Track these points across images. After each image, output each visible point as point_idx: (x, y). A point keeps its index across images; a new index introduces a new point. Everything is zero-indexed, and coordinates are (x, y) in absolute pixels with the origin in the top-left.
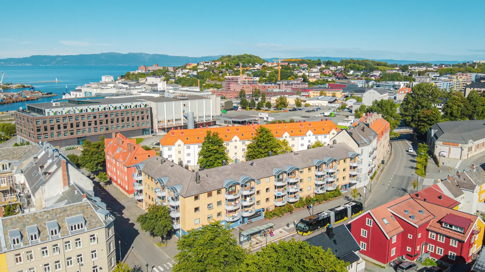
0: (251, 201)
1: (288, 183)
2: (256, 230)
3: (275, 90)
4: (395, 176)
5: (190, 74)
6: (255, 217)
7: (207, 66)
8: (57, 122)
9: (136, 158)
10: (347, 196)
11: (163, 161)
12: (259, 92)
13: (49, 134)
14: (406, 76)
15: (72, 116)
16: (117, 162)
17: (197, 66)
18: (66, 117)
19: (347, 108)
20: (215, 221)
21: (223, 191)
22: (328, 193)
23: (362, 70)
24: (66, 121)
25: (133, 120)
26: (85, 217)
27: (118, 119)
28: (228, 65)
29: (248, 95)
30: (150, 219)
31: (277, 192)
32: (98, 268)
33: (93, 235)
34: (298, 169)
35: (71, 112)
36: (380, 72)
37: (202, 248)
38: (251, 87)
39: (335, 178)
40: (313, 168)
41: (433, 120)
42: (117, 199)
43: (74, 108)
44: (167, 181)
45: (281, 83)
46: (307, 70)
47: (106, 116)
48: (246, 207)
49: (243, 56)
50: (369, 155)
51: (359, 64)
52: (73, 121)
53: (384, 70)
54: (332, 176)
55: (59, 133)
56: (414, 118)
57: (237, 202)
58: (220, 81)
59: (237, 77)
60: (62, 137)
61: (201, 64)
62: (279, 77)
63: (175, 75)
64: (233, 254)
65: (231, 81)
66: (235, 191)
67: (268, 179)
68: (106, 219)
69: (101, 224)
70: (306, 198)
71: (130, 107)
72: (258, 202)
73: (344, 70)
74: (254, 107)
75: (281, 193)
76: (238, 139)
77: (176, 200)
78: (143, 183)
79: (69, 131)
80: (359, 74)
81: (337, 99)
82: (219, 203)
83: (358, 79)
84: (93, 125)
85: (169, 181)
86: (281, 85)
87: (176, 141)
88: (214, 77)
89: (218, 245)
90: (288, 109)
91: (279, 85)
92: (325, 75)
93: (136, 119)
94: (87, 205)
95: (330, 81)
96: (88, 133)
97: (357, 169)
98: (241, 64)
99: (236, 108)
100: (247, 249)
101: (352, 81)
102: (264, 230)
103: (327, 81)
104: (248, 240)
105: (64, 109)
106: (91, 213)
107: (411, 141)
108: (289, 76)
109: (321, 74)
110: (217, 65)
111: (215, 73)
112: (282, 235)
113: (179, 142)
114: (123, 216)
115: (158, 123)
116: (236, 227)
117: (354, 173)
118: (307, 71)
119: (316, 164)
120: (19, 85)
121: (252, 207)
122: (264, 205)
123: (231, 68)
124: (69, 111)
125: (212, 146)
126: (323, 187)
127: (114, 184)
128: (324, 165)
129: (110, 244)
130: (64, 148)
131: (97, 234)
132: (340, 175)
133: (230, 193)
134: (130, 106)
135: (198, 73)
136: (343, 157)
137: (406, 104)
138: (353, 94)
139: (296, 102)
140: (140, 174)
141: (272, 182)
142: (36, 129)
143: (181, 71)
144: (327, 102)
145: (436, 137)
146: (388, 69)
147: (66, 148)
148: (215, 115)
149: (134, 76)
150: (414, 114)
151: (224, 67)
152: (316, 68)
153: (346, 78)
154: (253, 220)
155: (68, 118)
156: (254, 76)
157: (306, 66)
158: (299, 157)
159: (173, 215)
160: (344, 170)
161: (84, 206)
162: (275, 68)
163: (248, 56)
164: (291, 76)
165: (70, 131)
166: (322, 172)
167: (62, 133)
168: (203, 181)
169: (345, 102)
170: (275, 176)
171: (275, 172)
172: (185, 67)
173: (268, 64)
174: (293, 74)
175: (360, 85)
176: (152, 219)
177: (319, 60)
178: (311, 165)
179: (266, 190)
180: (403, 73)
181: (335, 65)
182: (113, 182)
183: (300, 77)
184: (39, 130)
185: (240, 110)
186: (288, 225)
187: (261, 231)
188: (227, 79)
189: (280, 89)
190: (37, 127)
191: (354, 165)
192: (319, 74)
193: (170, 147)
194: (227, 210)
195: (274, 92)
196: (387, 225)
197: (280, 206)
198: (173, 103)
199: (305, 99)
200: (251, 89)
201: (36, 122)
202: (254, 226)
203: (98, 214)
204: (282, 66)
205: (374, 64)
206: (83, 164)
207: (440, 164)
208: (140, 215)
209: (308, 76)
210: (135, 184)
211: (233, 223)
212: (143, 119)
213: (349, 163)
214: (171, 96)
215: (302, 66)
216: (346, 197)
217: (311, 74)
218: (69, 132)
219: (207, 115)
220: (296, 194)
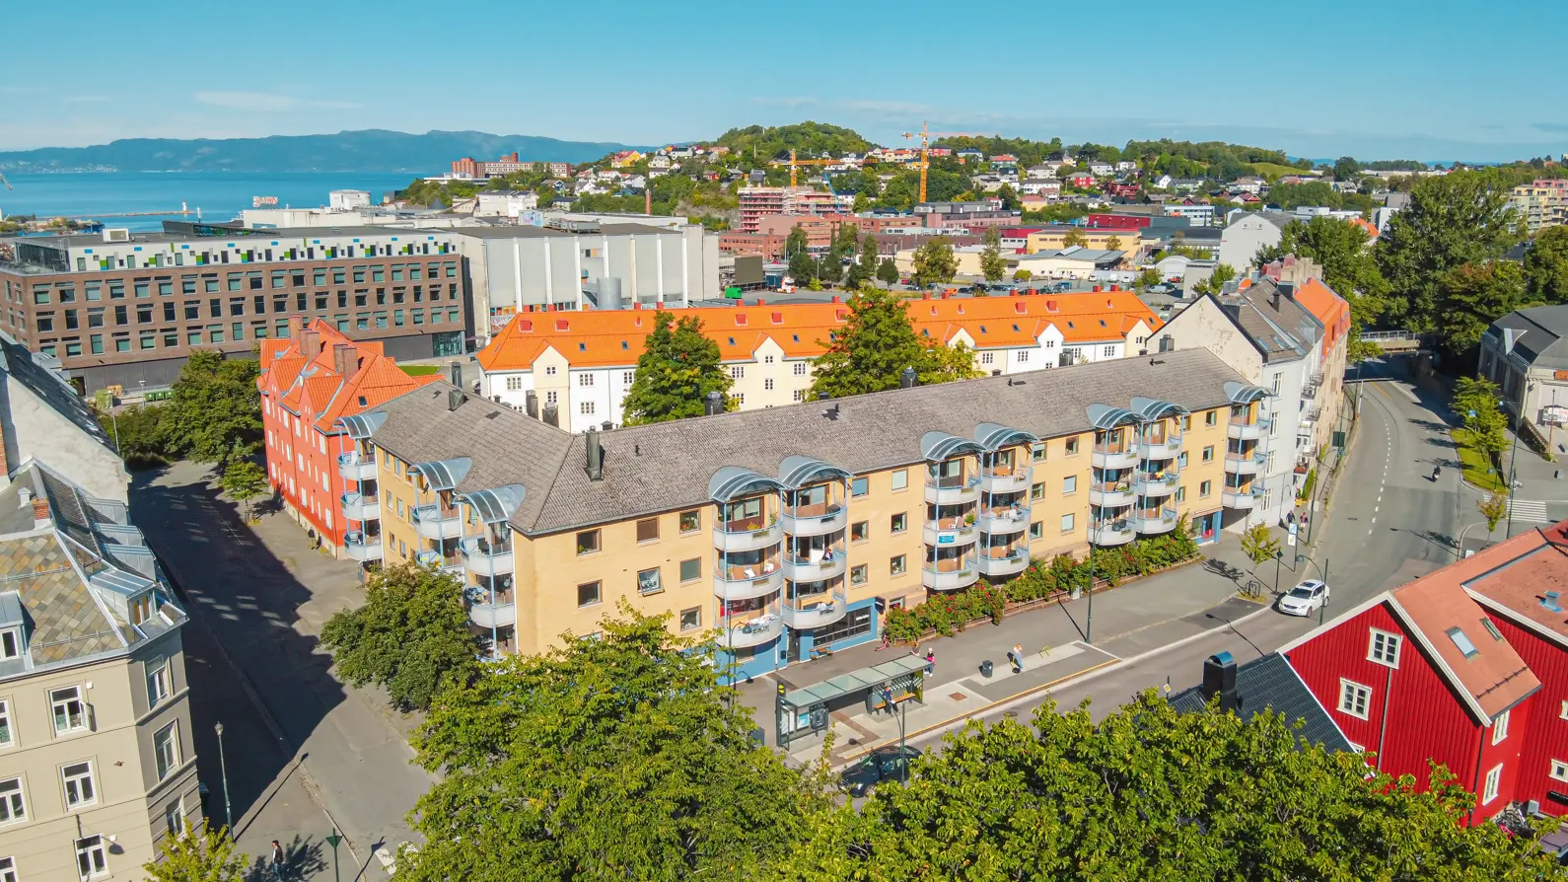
0: (828, 566)
1: (985, 496)
2: (850, 683)
3: (908, 231)
4: (1390, 490)
5: (623, 184)
6: (845, 634)
7: (680, 160)
8: (113, 296)
9: (362, 400)
10: (1218, 559)
11: (459, 396)
12: (854, 236)
13: (85, 340)
14: (1349, 194)
15: (169, 278)
16: (297, 421)
17: (645, 162)
18: (148, 279)
19: (1163, 284)
20: (638, 616)
21: (709, 514)
22: (1145, 544)
23: (1200, 176)
24: (147, 294)
25: (398, 298)
26: (32, 604)
27: (342, 295)
28: (751, 155)
29: (816, 250)
30: (374, 631)
31: (937, 534)
32: (103, 846)
33: (72, 692)
34: (1024, 440)
35: (165, 261)
36: (1259, 183)
37: (549, 760)
38: (828, 224)
39: (1172, 482)
40: (1087, 441)
41: (1498, 302)
42: (287, 564)
43: (178, 247)
44: (462, 473)
45: (930, 210)
46: (1016, 173)
47: (298, 280)
48: (805, 588)
49: (799, 128)
50: (1298, 398)
51: (1190, 156)
52: (173, 293)
53: (1274, 177)
54: (1159, 474)
55: (121, 338)
56: (1418, 300)
57: (769, 566)
58: (725, 207)
59: (778, 190)
60: (132, 352)
61: (659, 154)
62: (923, 194)
63: (572, 189)
64: (728, 795)
65: (760, 206)
66: (760, 521)
67: (899, 477)
68: (137, 621)
69: (106, 640)
70: (1056, 561)
71: (389, 253)
72: (858, 573)
73: (1139, 176)
74: (838, 280)
75: (956, 534)
76: (778, 353)
77: (497, 551)
78: (380, 493)
79: (158, 333)
80: (1190, 186)
81: (1125, 256)
82: (690, 569)
83: (1189, 202)
84: (249, 312)
85: (473, 474)
86: (928, 218)
87: (539, 351)
88: (702, 196)
89: (644, 744)
90: (956, 284)
91: (923, 216)
92: (1076, 192)
93: (408, 298)
94: (43, 551)
95: (1092, 210)
96: (232, 342)
97: (1255, 454)
98: (793, 153)
99: (772, 283)
100: (813, 766)
101: (1171, 209)
102: (882, 685)
103: (1084, 209)
104: (815, 728)
105: (140, 249)
106: (60, 588)
107: (1410, 383)
108: (956, 192)
109: (1062, 188)
110: (713, 158)
111: (706, 181)
112: (962, 708)
113: (551, 356)
114: (294, 626)
115: (492, 314)
116: (763, 675)
117: (1245, 467)
118: (1016, 176)
119: (1101, 422)
120: (59, 220)
121: (830, 591)
122: (880, 584)
123: (758, 165)
124: (157, 259)
125: (674, 371)
126: (1124, 522)
127: (290, 509)
128: (1129, 431)
129: (161, 737)
130: (142, 393)
131: (89, 685)
132: (1189, 475)
133: (737, 527)
134: (389, 247)
135: (650, 183)
136: (1205, 401)
137: (1391, 252)
138: (1179, 243)
139: (984, 260)
140: (369, 457)
141: (915, 489)
142: (34, 319)
143: (593, 176)
144: (1092, 265)
145: (1526, 353)
146: (1286, 173)
147: (147, 395)
148: (698, 297)
149: (435, 192)
150: (1416, 287)
151: (736, 163)
152: (1047, 167)
153: (1147, 201)
154: (836, 646)
155: (153, 284)
156: (838, 193)
157: (1012, 160)
158: (1027, 395)
159: (486, 615)
160: (1206, 455)
161: (31, 554)
162: (908, 166)
163: (818, 128)
164: (963, 192)
165: (162, 330)
166: (1124, 456)
167: (134, 336)
168: (617, 473)
169: (1153, 267)
170: (930, 463)
171: (929, 446)
172: (606, 165)
173: (884, 154)
174: (969, 186)
175: (1197, 222)
176: (384, 630)
177: (1056, 141)
178: (1078, 425)
179: (893, 525)
180: (1340, 184)
181: (1109, 156)
182: (286, 503)
183: (993, 195)
184: (45, 325)
185: (789, 289)
186: (985, 669)
187: (869, 690)
188: (746, 199)
189: (924, 225)
190: (38, 314)
191: (1248, 434)
192: (1057, 186)
193: (516, 376)
194: (722, 600)
195: (905, 238)
196: (1470, 660)
197: (951, 592)
198: (547, 244)
199: (1016, 257)
200: (827, 227)
201: (36, 293)
202: (839, 672)
203: (95, 592)
204: (930, 159)
205: (1239, 157)
206: (178, 434)
207: (1553, 450)
208: (336, 615)
209: (1021, 192)
210: (350, 498)
211: (752, 659)
212: (434, 295)
213: (1225, 426)
214: (539, 222)
215: (999, 161)
216: (1212, 563)
217: (1030, 186)
218: (160, 336)
219: (667, 293)
220: (1013, 546)
